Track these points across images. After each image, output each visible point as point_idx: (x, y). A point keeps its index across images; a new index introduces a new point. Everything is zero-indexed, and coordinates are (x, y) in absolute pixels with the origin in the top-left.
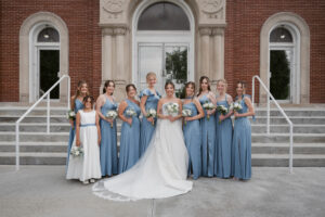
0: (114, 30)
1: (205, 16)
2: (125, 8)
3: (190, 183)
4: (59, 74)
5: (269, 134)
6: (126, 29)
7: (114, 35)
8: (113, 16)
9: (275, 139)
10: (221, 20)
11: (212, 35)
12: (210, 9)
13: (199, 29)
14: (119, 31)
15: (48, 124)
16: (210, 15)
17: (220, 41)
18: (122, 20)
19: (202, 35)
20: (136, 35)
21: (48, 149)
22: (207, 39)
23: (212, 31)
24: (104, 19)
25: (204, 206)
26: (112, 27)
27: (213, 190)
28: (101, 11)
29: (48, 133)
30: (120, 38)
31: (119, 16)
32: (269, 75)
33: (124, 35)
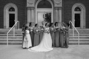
0: (31, 8)
1: (56, 4)
2: (34, 2)
5: (73, 37)
6: (34, 8)
7: (31, 10)
8: (30, 4)
9: (75, 38)
10: (61, 5)
11: (58, 10)
12: (57, 2)
13: (55, 8)
14: (32, 8)
15: (14, 34)
16: (58, 4)
17: (60, 11)
18: (33, 6)
19: (55, 10)
20: (37, 10)
21: (15, 41)
22: (57, 11)
23: (58, 9)
24: (28, 5)
25: (56, 53)
27: (59, 50)
28: (27, 3)
29: (14, 37)
30: (32, 11)
31: (32, 4)
32: (74, 20)
33: (34, 9)
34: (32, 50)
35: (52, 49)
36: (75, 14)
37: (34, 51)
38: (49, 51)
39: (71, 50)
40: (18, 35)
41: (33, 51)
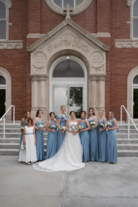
0: (39, 78)
1: (93, 69)
2: (46, 65)
3: (84, 164)
4: (6, 104)
5: (129, 139)
6: (46, 77)
7: (39, 81)
8: (38, 70)
9: (132, 142)
10: (103, 72)
11: (97, 81)
12: (97, 65)
13: (90, 77)
14: (42, 78)
15: (4, 133)
16: (97, 69)
17: (102, 84)
18: (44, 72)
19: (92, 80)
20: (52, 80)
21: (5, 147)
22: (94, 83)
23: (98, 78)
24: (33, 72)
25: (91, 174)
26: (38, 76)
27: (96, 168)
28: (32, 67)
29: (4, 138)
30: (43, 83)
31: (42, 70)
32: (133, 103)
33: (45, 80)
34: (41, 168)
35: (83, 165)
36: (135, 90)
37: (46, 169)
38: (76, 171)
39: (122, 167)
40: (12, 136)
41: (42, 170)
